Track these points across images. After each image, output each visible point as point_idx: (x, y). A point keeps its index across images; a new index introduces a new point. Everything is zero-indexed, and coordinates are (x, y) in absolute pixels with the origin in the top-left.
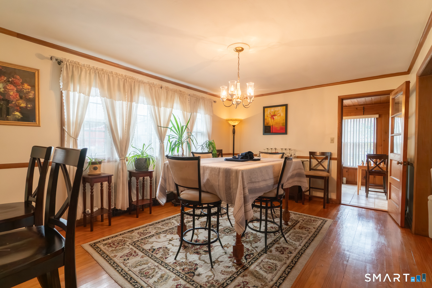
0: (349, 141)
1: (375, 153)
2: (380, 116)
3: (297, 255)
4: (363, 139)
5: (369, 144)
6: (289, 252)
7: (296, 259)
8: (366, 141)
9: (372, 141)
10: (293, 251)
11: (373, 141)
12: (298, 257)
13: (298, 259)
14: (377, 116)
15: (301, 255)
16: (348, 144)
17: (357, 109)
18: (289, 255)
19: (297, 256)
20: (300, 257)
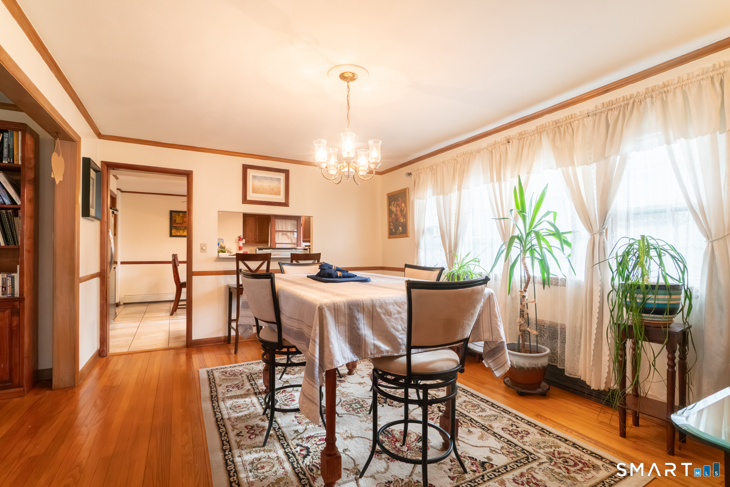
3: (227, 437)
6: (241, 434)
7: (223, 432)
10: (238, 439)
12: (223, 435)
13: (221, 433)
15: (223, 441)
18: (236, 432)
19: (225, 436)
20: (221, 438)
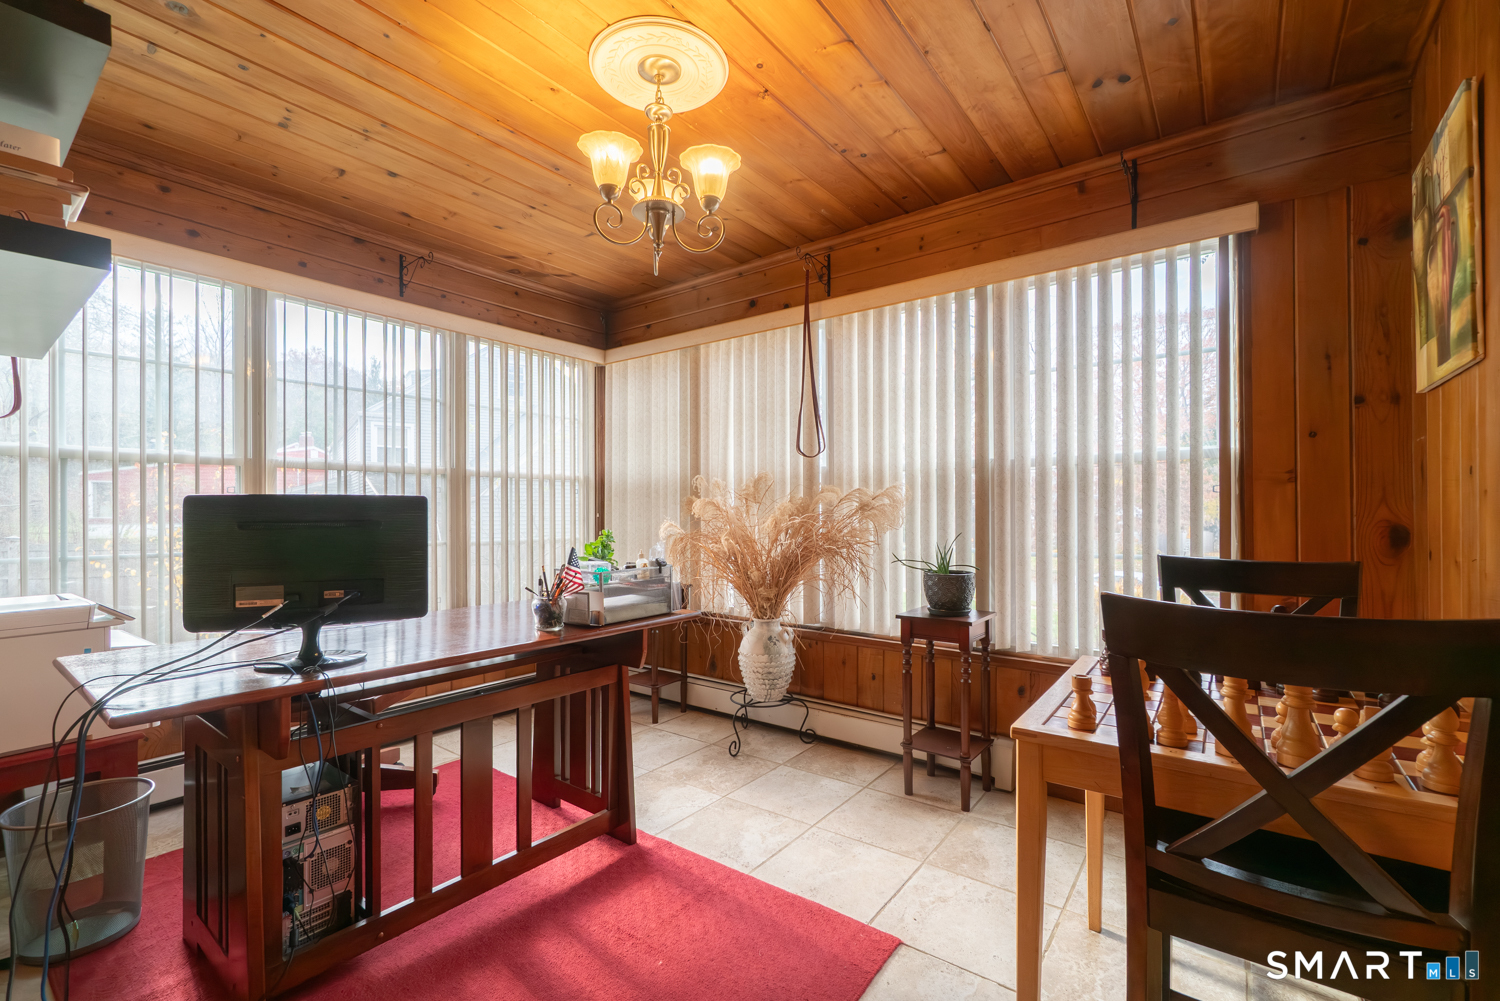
0: (1031, 452)
1: (1234, 556)
2: (1269, 217)
4: (1137, 436)
5: (1183, 473)
8: (1160, 445)
9: (1210, 445)
11: (1216, 447)
14: (1247, 217)
16: (1022, 470)
17: (1082, 187)
